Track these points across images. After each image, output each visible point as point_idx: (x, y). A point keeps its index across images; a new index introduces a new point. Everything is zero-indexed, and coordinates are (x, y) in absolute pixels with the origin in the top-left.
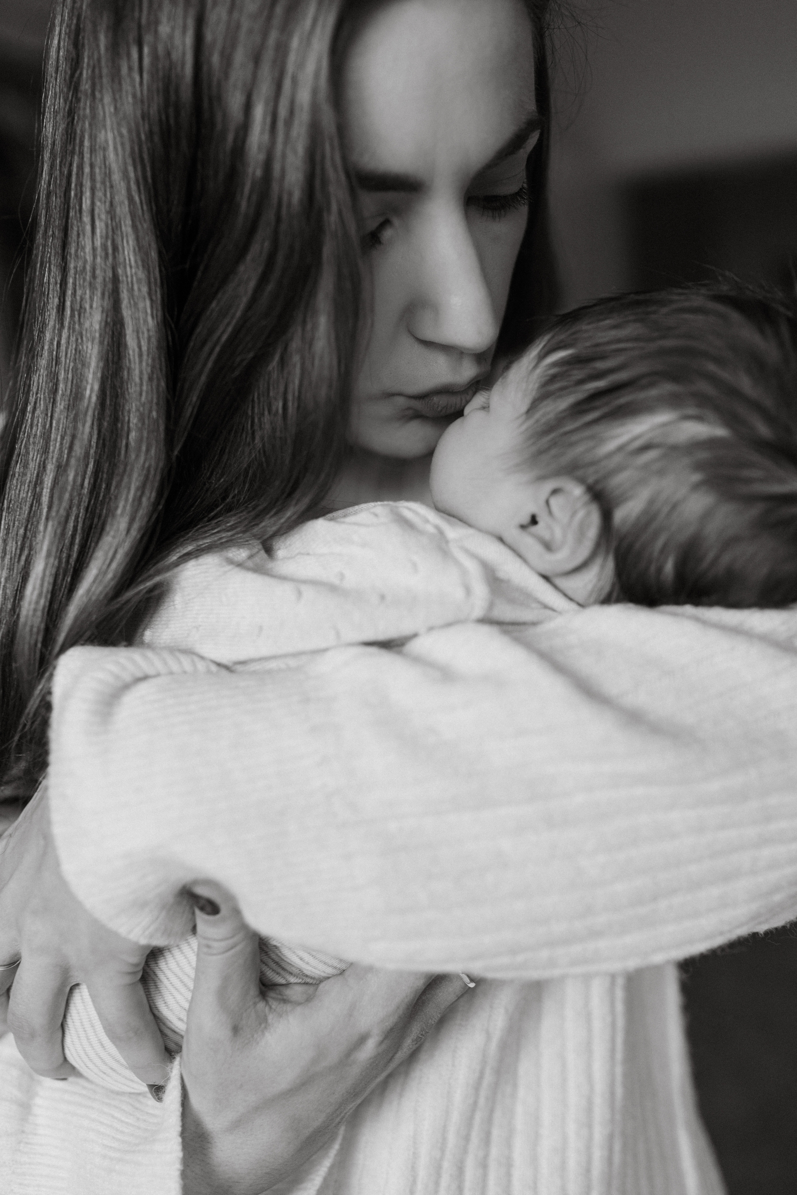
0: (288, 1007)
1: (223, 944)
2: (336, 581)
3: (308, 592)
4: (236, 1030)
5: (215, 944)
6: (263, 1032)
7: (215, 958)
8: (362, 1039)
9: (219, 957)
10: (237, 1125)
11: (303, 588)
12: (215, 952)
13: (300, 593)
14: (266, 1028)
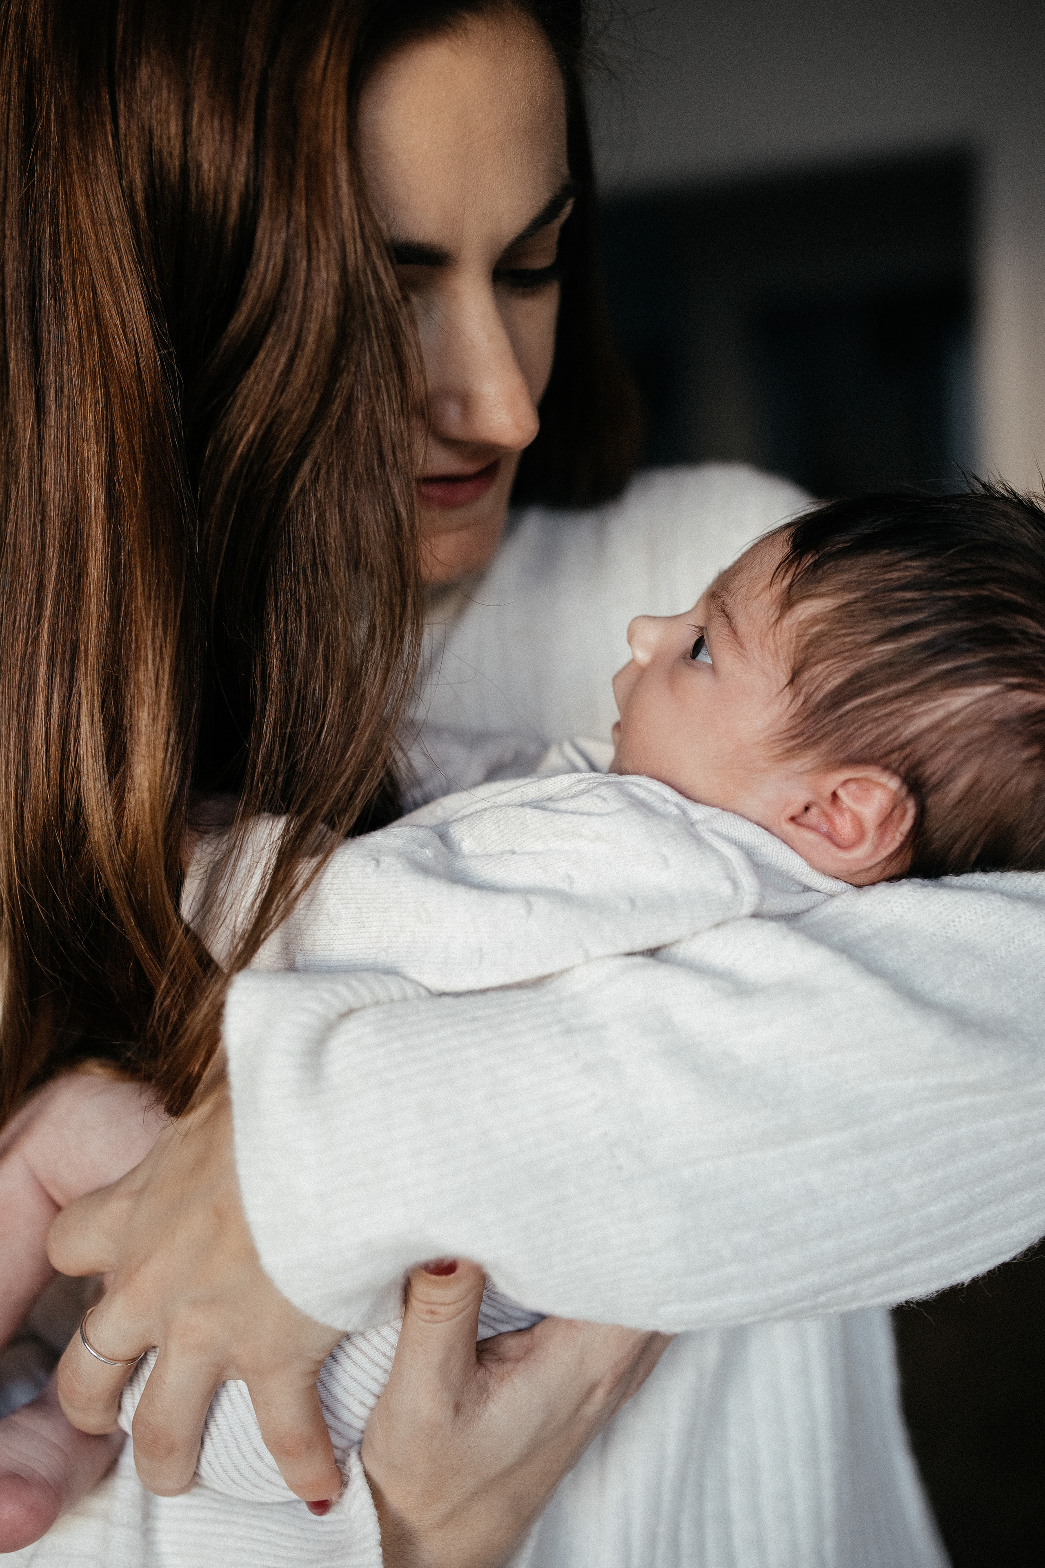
0: (509, 1366)
1: (452, 1308)
2: (565, 887)
3: (540, 904)
4: (457, 1408)
5: (441, 1309)
6: (485, 1402)
7: (440, 1325)
8: (593, 1388)
9: (448, 1323)
10: (449, 1518)
11: (533, 899)
12: (441, 1318)
13: (529, 905)
14: (488, 1397)
